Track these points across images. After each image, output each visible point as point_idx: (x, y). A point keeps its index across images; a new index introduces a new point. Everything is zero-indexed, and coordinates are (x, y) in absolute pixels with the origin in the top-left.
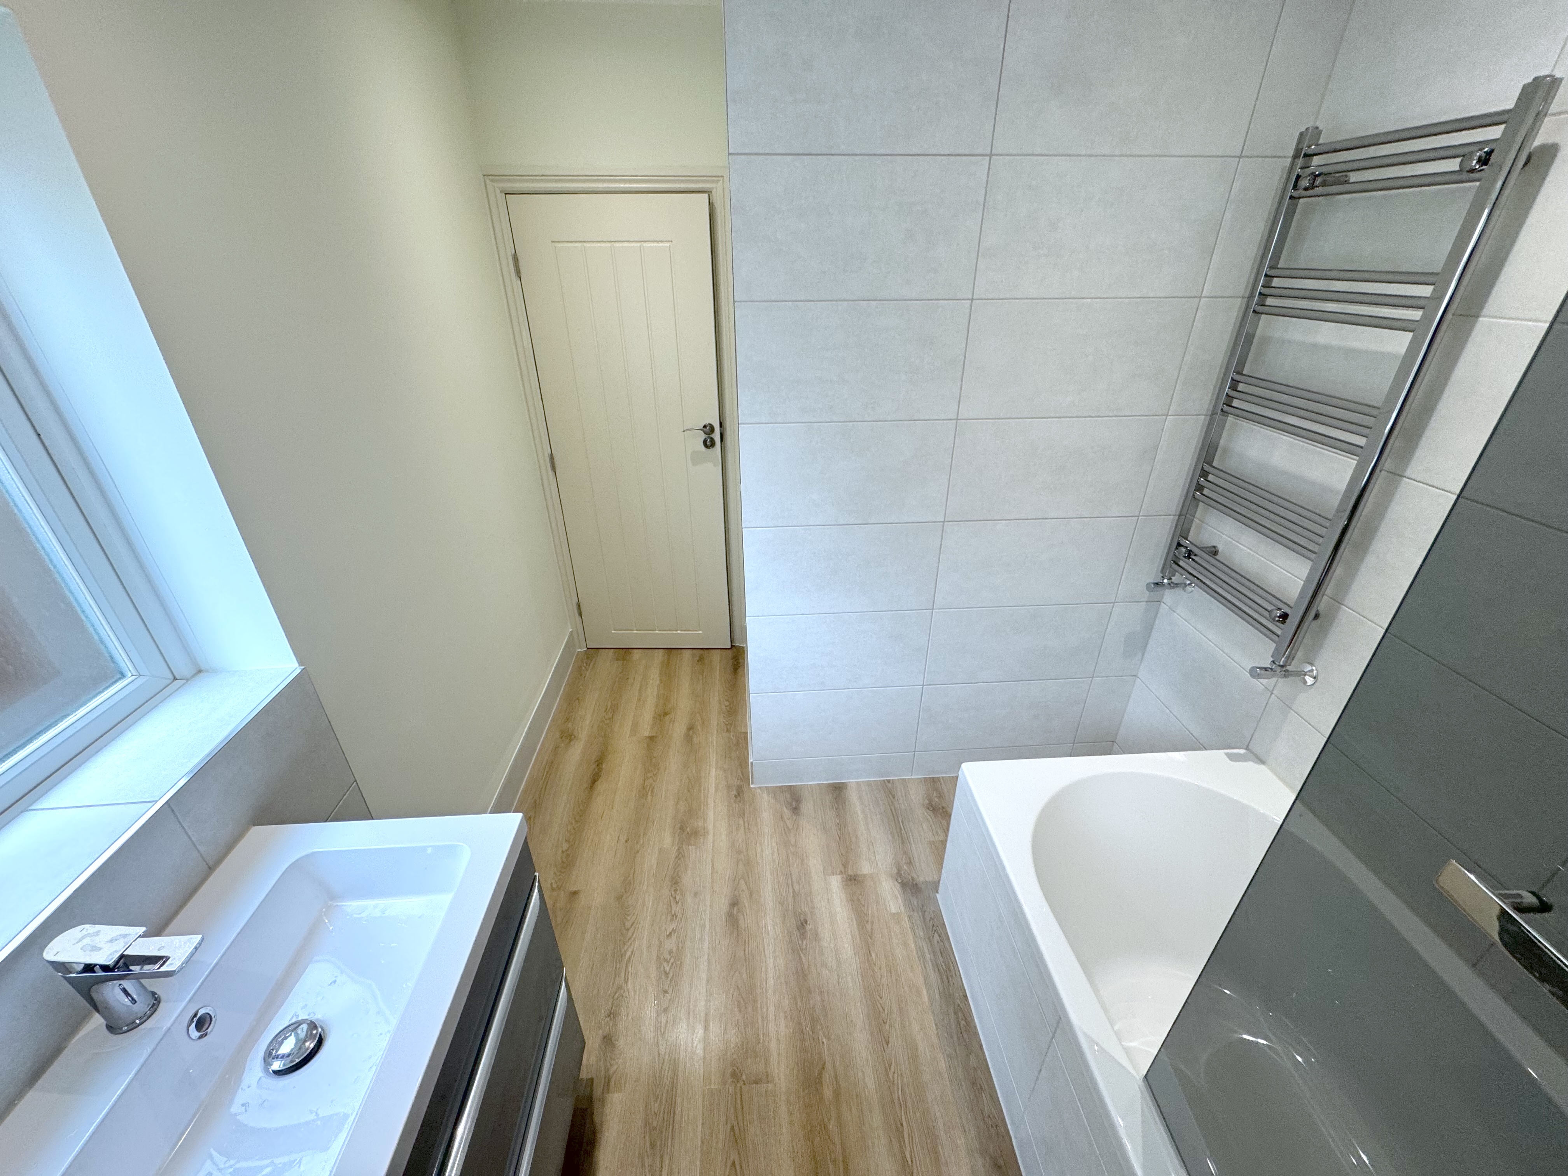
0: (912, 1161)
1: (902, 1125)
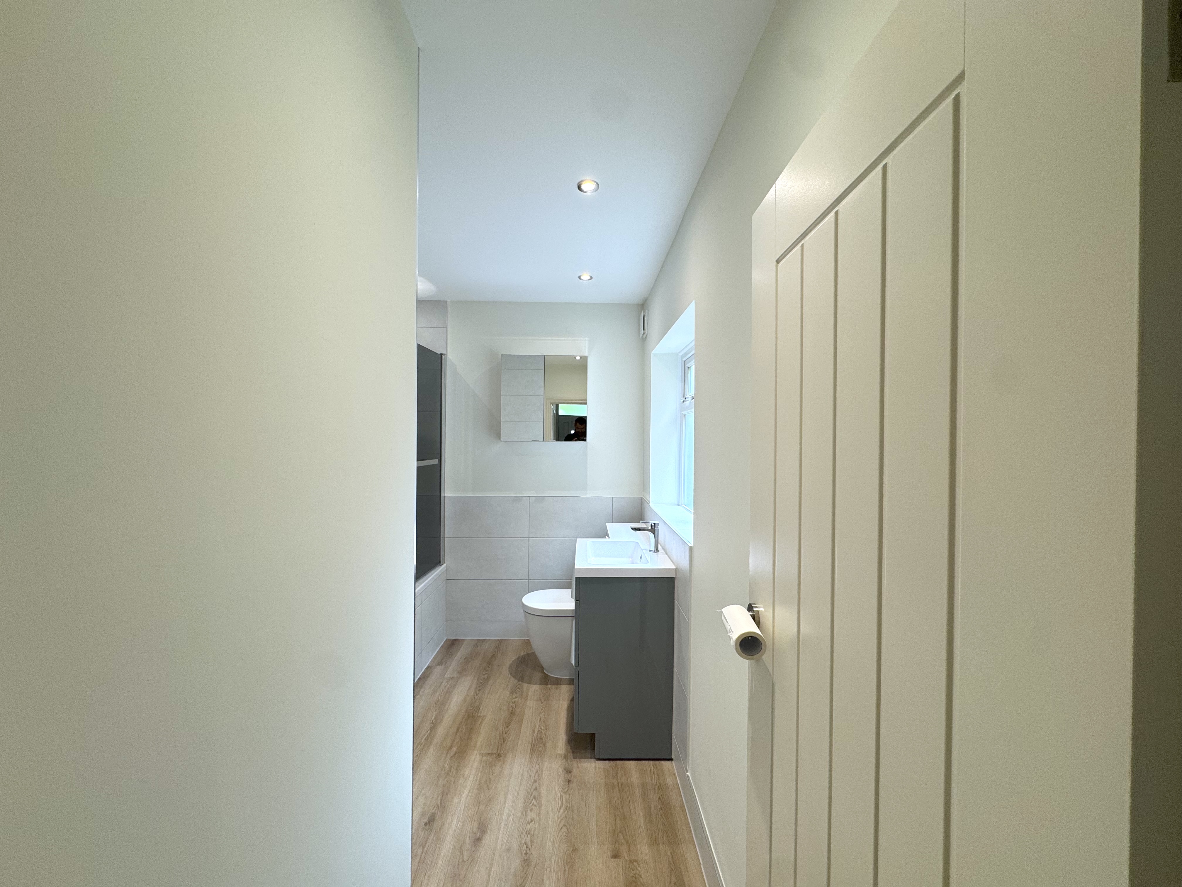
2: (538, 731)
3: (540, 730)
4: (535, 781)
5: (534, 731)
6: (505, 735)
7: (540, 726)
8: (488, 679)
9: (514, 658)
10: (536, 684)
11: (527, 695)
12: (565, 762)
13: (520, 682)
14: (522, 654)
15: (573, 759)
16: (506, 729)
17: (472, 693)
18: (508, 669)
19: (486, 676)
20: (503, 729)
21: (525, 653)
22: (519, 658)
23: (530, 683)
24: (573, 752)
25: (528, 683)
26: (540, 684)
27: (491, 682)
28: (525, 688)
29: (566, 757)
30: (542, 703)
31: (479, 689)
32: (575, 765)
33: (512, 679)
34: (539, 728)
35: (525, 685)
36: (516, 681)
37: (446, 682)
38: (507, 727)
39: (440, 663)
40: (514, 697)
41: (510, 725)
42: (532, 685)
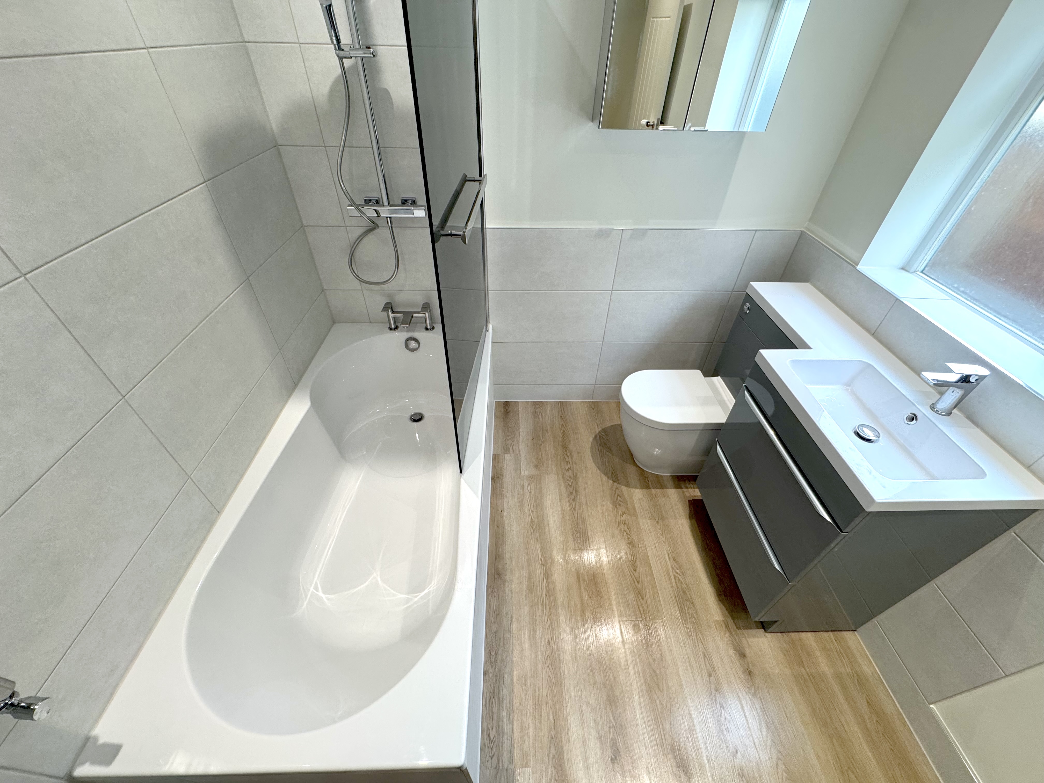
0: (543, 579)
1: (546, 595)
2: (674, 576)
3: (676, 575)
4: (710, 675)
5: (670, 579)
6: (639, 586)
7: (672, 568)
8: (575, 478)
9: (591, 439)
10: (636, 488)
11: (634, 508)
12: (730, 637)
13: (615, 484)
14: (597, 431)
15: (737, 630)
16: (635, 574)
17: (567, 506)
18: (591, 457)
19: (570, 473)
20: (632, 575)
21: (600, 429)
22: (596, 436)
23: (628, 485)
24: (733, 617)
25: (626, 486)
26: (642, 488)
27: (581, 482)
28: (626, 496)
29: (727, 627)
30: (658, 522)
31: (573, 497)
32: (744, 641)
33: (604, 478)
34: (674, 571)
35: (624, 488)
36: (611, 482)
37: (528, 486)
38: (635, 570)
39: (506, 450)
40: (620, 512)
41: (636, 568)
42: (632, 490)
